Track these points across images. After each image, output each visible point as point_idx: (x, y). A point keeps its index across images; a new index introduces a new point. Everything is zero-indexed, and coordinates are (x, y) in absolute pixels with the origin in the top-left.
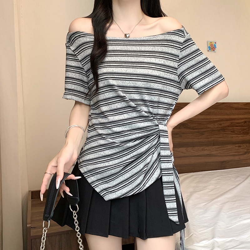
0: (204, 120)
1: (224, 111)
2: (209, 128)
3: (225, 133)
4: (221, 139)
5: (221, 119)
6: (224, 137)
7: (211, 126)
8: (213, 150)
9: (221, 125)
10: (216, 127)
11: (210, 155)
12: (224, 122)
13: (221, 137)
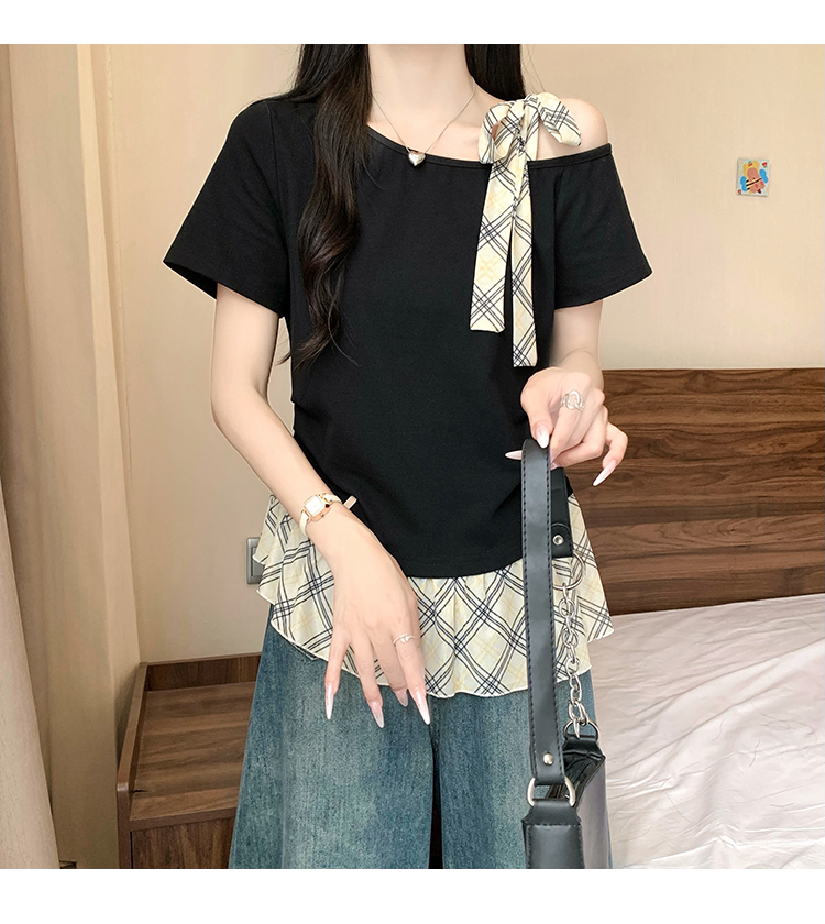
0: (725, 430)
1: (796, 397)
2: (742, 456)
3: (797, 472)
4: (786, 493)
5: (784, 425)
6: (794, 486)
7: (751, 449)
8: (758, 531)
9: (785, 445)
10: (766, 452)
11: (748, 549)
12: (795, 435)
13: (785, 487)
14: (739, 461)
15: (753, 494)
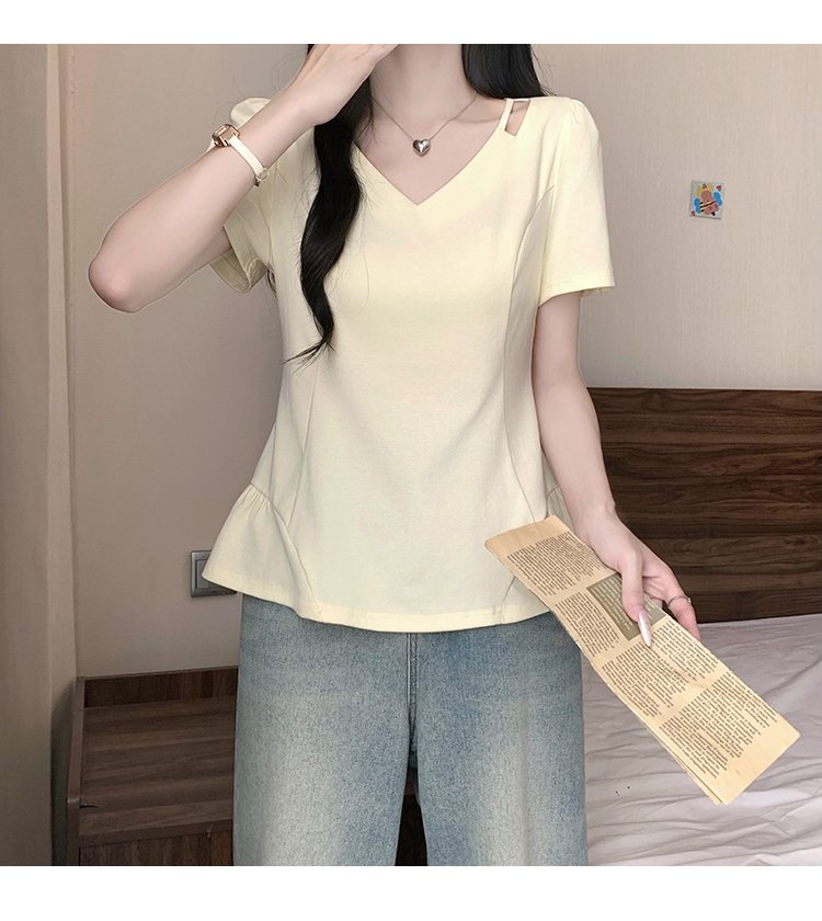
0: (680, 449)
1: (749, 418)
2: (696, 476)
3: (750, 493)
4: (738, 515)
5: (737, 446)
6: (747, 508)
7: (704, 469)
8: (711, 552)
9: (737, 466)
10: (719, 473)
11: (702, 571)
12: (748, 456)
13: (737, 509)
14: (694, 481)
15: (706, 514)
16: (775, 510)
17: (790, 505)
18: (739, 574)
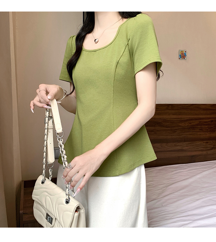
0: (176, 119)
1: (194, 111)
2: (180, 126)
3: (194, 130)
4: (191, 136)
5: (191, 118)
6: (193, 134)
7: (182, 124)
8: (184, 146)
9: (191, 123)
10: (186, 125)
11: (182, 150)
12: (193, 121)
13: (191, 134)
14: (180, 128)
15: (183, 136)
16: (200, 134)
17: (204, 133)
18: (191, 151)
